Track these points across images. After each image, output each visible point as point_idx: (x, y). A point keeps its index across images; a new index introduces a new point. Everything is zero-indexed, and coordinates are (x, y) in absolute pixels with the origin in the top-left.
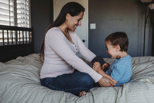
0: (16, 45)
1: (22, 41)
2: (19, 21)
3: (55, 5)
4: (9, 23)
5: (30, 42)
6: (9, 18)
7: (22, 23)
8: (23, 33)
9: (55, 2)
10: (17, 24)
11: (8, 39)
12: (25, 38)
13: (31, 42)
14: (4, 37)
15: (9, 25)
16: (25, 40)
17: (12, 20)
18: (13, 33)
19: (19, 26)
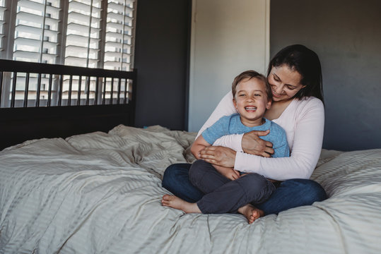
0: (95, 106)
1: (108, 99)
2: (107, 58)
3: (195, 21)
4: (86, 62)
5: (127, 102)
6: (86, 52)
7: (116, 62)
8: (112, 82)
9: (195, 14)
10: (103, 63)
11: (79, 92)
12: (115, 92)
13: (129, 101)
14: (72, 89)
15: (85, 66)
16: (115, 96)
17: (94, 56)
18: (91, 82)
19: (106, 67)
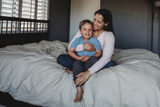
0: (34, 33)
2: (38, 15)
4: (30, 17)
6: (30, 13)
7: (42, 17)
8: (40, 24)
11: (27, 28)
12: (41, 28)
13: (47, 31)
14: (25, 27)
15: (29, 18)
16: (41, 30)
17: (33, 14)
18: (32, 24)
19: (38, 19)
